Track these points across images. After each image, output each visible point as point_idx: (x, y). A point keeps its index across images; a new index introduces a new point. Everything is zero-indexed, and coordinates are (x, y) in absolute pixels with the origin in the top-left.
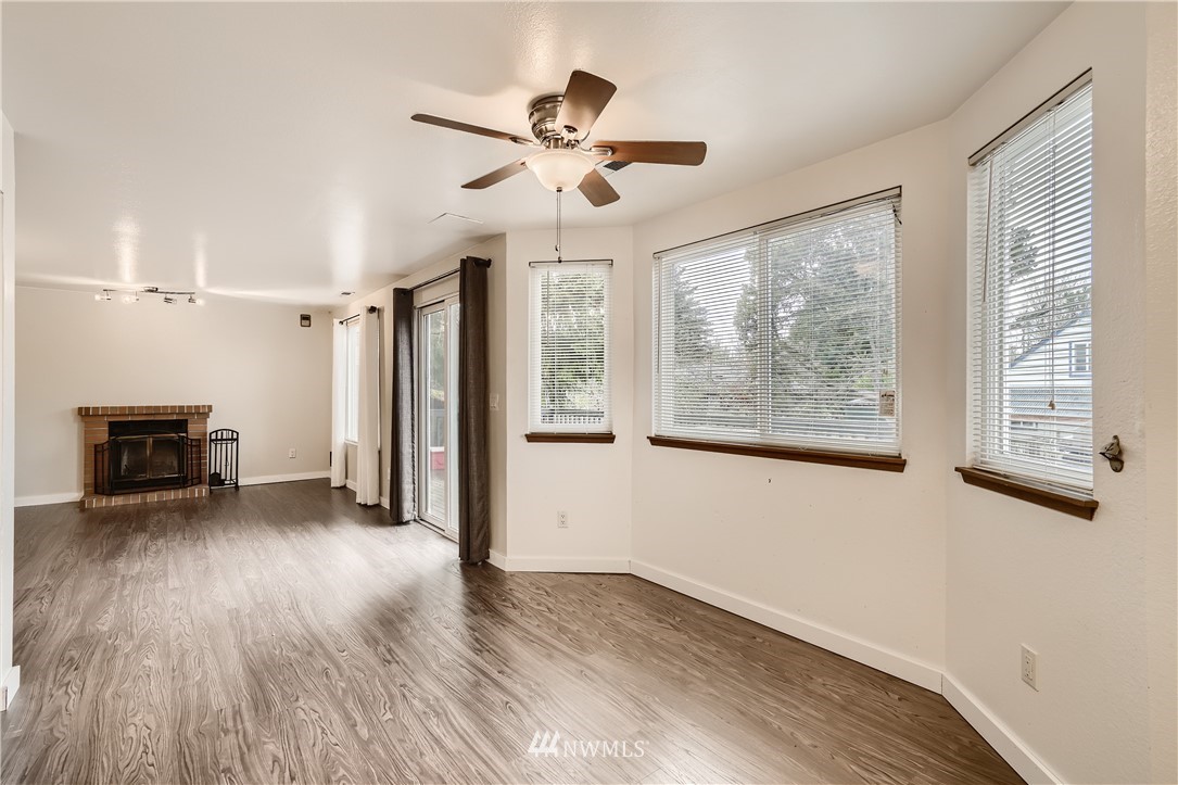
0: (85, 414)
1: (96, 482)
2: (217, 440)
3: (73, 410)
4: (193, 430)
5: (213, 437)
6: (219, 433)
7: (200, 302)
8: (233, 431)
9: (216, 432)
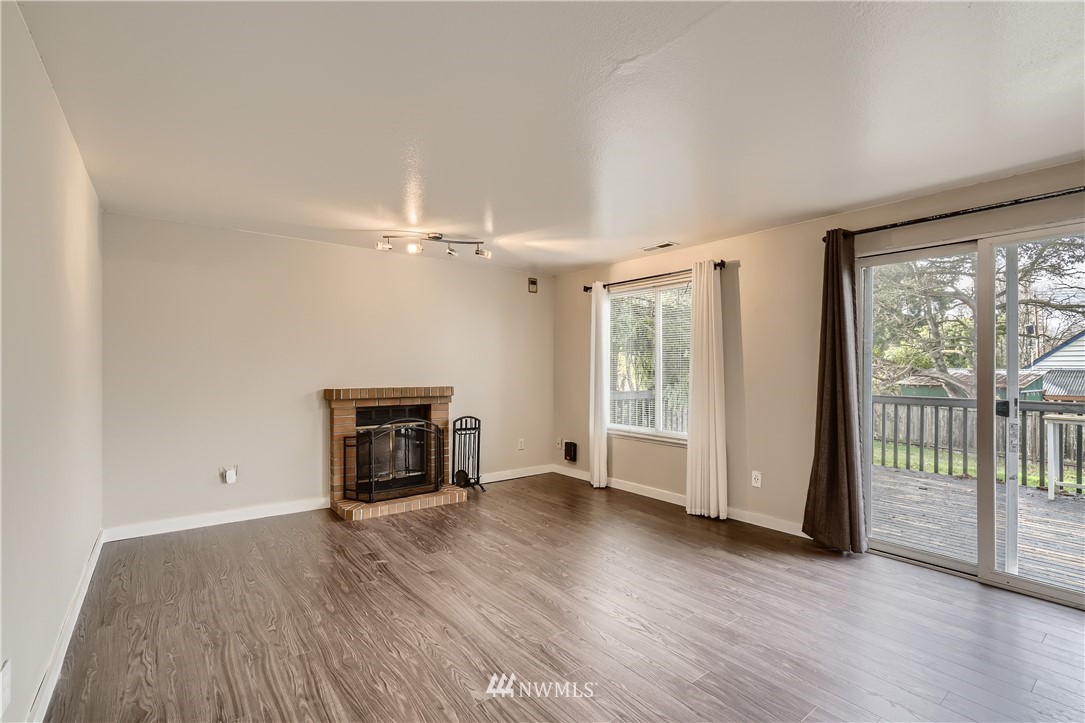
0: (330, 397)
1: (345, 485)
2: (461, 429)
3: (318, 392)
4: (436, 417)
5: (458, 426)
6: (464, 420)
7: (488, 255)
8: (476, 419)
9: (461, 419)
